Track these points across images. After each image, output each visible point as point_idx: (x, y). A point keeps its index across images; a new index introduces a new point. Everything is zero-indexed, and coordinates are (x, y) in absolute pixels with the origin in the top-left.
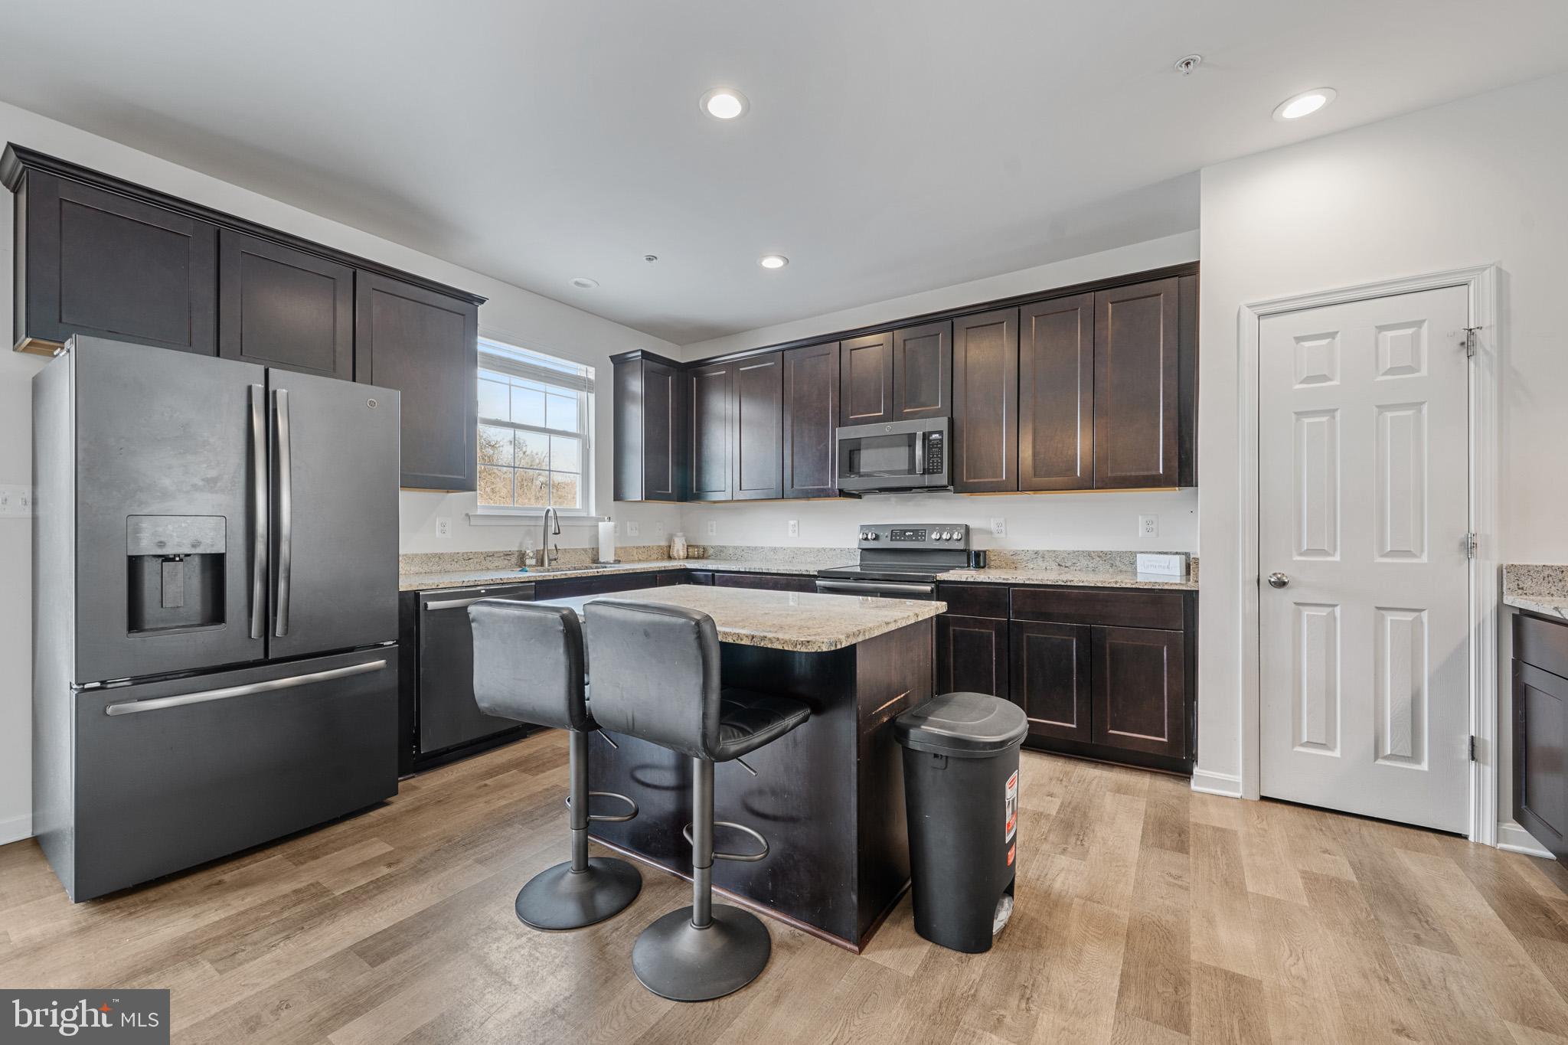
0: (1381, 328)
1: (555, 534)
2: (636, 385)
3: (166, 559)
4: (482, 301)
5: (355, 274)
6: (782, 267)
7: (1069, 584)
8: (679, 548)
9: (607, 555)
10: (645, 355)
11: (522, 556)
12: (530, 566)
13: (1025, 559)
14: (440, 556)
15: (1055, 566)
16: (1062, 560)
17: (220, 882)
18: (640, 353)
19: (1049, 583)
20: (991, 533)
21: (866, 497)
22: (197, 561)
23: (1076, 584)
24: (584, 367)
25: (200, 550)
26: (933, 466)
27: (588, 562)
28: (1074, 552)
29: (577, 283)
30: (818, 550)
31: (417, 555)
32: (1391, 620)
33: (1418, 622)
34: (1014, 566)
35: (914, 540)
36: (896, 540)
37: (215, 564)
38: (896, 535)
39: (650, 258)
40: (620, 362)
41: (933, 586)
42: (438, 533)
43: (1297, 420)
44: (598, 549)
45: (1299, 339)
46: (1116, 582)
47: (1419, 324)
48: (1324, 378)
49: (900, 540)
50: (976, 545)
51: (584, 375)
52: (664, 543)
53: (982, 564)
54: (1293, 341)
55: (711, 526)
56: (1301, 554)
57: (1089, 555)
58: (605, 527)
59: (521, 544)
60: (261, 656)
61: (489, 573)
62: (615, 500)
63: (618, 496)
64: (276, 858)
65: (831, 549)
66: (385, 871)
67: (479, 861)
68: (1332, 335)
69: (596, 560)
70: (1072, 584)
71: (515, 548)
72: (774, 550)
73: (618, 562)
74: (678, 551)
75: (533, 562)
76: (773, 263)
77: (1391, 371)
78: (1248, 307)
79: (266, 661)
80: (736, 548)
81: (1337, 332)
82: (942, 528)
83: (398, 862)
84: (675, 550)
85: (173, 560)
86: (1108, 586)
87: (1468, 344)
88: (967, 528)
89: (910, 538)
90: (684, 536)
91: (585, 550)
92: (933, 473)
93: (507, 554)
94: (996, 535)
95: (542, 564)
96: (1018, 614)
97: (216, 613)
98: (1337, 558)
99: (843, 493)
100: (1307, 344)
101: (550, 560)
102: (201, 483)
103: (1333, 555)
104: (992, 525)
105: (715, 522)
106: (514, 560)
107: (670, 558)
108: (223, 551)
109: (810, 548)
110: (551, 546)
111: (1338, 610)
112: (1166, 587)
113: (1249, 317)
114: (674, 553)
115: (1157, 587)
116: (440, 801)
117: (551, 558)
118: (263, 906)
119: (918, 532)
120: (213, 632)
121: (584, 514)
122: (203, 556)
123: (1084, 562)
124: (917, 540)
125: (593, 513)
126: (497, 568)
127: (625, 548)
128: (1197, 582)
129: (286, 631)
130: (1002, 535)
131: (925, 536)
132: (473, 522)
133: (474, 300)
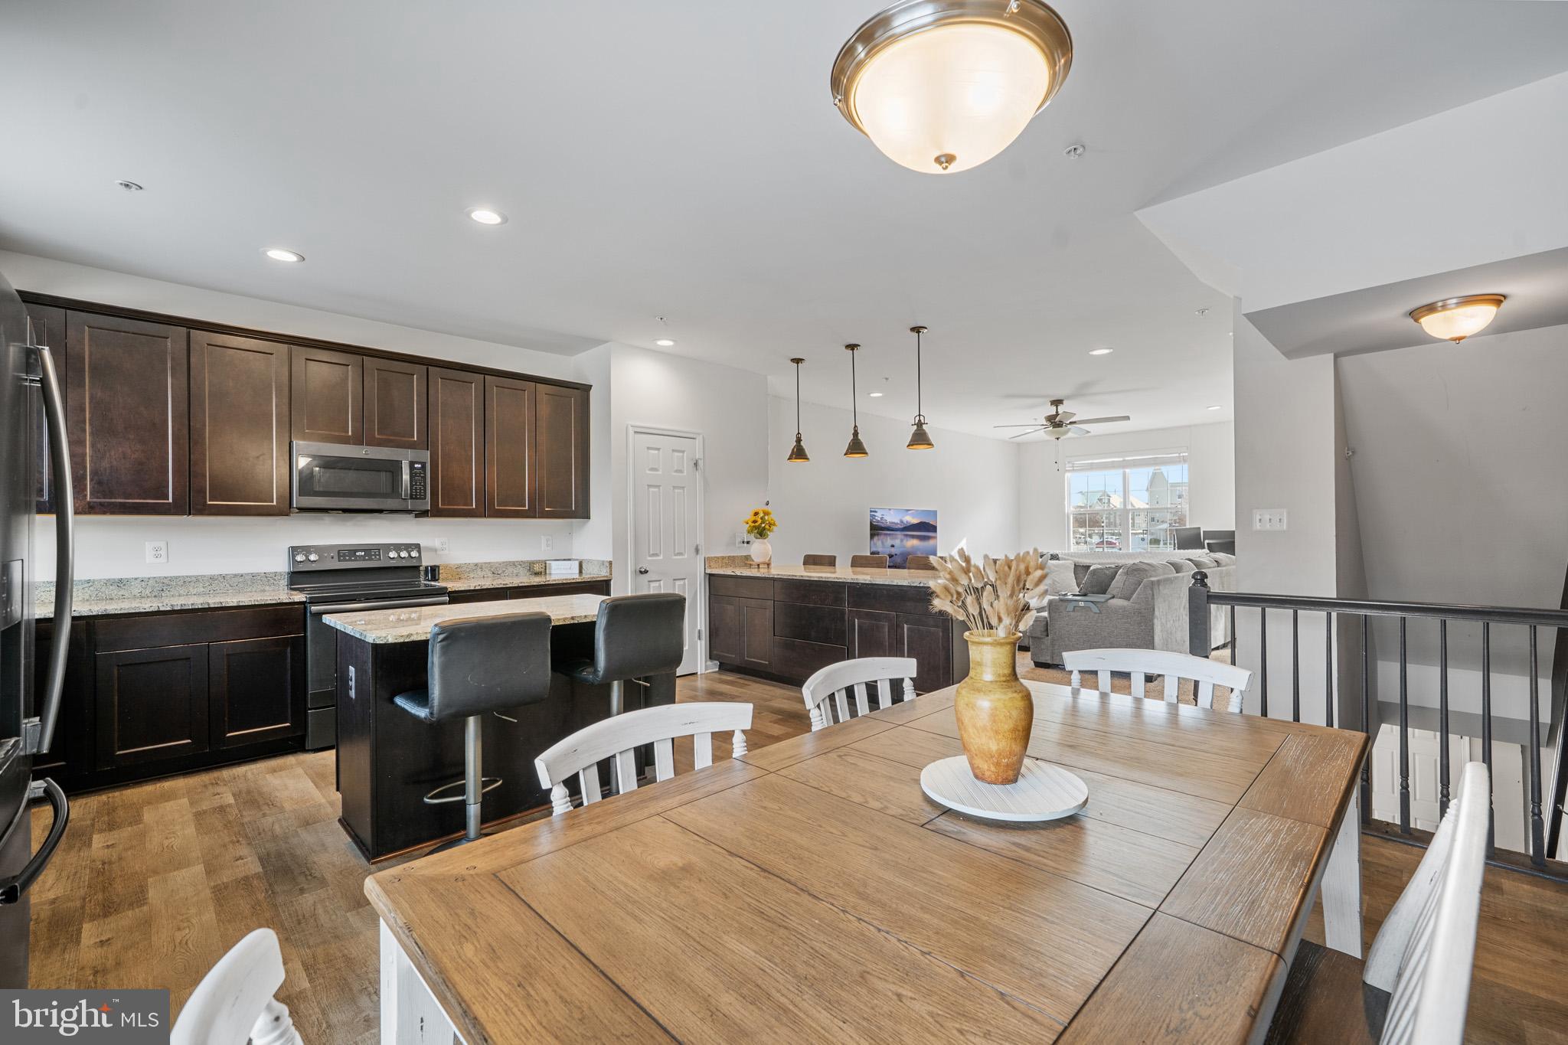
0: (673, 451)
15: (490, 575)
19: (535, 584)
20: (436, 550)
26: (416, 492)
28: (504, 562)
30: (212, 578)
32: (678, 584)
33: (684, 584)
34: (457, 577)
35: (367, 560)
36: (347, 560)
38: (344, 555)
39: (129, 186)
43: (648, 489)
45: (647, 448)
47: (683, 452)
48: (656, 469)
49: (350, 560)
50: (427, 562)
56: (650, 556)
57: (514, 564)
65: (235, 575)
68: (658, 449)
76: (281, 255)
77: (676, 470)
78: (631, 425)
82: (398, 547)
87: (696, 464)
89: (362, 558)
92: (417, 499)
94: (442, 552)
98: (661, 557)
100: (650, 451)
104: (436, 543)
111: (662, 582)
112: (599, 579)
113: (631, 431)
119: (367, 552)
123: (510, 569)
124: (372, 559)
130: (446, 552)
131: (379, 555)
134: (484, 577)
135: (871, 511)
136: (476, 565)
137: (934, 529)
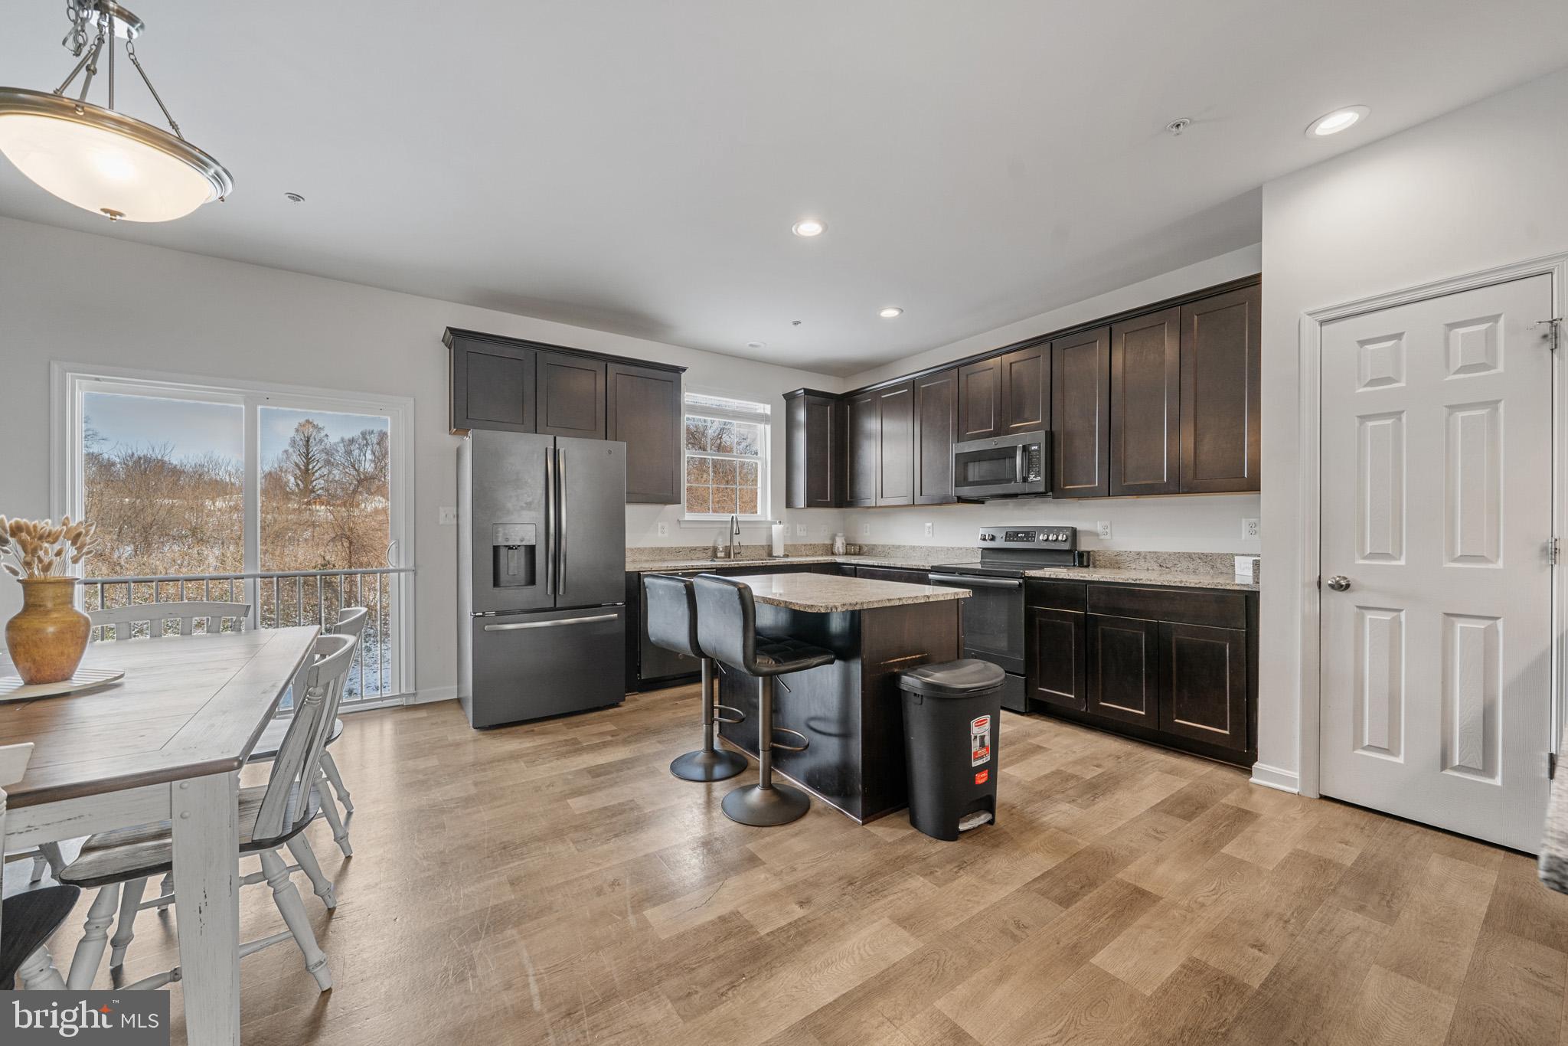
0: (1452, 326)
1: (736, 534)
2: (801, 415)
3: (510, 548)
4: (684, 370)
5: (606, 365)
6: (900, 314)
7: (1138, 582)
8: (839, 545)
9: (778, 550)
10: (807, 392)
11: (715, 550)
12: (721, 558)
13: (1128, 559)
14: (661, 549)
15: (1156, 567)
16: (1162, 561)
17: (533, 731)
18: (802, 391)
20: (1100, 536)
21: (988, 503)
22: (523, 549)
23: (1144, 583)
24: (762, 405)
25: (524, 543)
27: (764, 554)
28: (1175, 553)
29: (751, 345)
30: (948, 549)
31: (646, 548)
32: (1461, 627)
33: (1492, 631)
34: (1119, 566)
35: (1025, 542)
36: (1010, 541)
37: (531, 550)
38: (1010, 536)
39: (796, 323)
40: (790, 398)
41: (1021, 581)
42: (658, 533)
43: (1361, 424)
44: (772, 548)
45: (1363, 343)
46: (1181, 582)
47: (1494, 318)
48: (1389, 380)
49: (1013, 541)
50: (1081, 546)
51: (762, 411)
52: (828, 542)
53: (1085, 564)
54: (1357, 345)
55: (866, 527)
56: (1365, 558)
57: (1190, 557)
58: (777, 529)
59: (715, 541)
60: (553, 606)
61: (693, 561)
62: (787, 507)
63: (789, 504)
64: (558, 724)
65: (959, 548)
66: (609, 738)
67: (659, 742)
68: (1398, 336)
69: (770, 555)
70: (1141, 582)
71: (710, 544)
72: (914, 548)
73: (786, 556)
74: (838, 548)
75: (722, 555)
76: (890, 313)
77: (1463, 369)
78: (1309, 315)
79: (554, 609)
80: (883, 546)
81: (1403, 333)
82: (1050, 530)
83: (618, 735)
84: (836, 548)
85: (512, 548)
86: (1174, 585)
87: (1551, 337)
88: (1074, 532)
89: (1021, 540)
90: (844, 536)
91: (763, 546)
93: (705, 549)
94: (1102, 537)
95: (729, 557)
96: (1094, 608)
97: (531, 580)
98: (1402, 562)
99: (961, 500)
100: (1370, 347)
101: (735, 554)
102: (524, 505)
103: (1400, 559)
104: (1099, 527)
105: (868, 525)
106: (710, 553)
107: (833, 554)
108: (534, 544)
109: (942, 547)
110: (736, 543)
111: (1403, 615)
113: (1310, 325)
114: (836, 550)
115: (1220, 587)
116: (647, 709)
117: (735, 551)
118: (549, 744)
119: (1029, 534)
120: (529, 590)
121: (763, 519)
122: (526, 546)
123: (1185, 564)
124: (1028, 541)
125: (769, 518)
126: (698, 559)
127: (796, 545)
128: (1258, 583)
129: (564, 593)
130: (1108, 537)
131: (1034, 537)
132: (682, 526)
133: (678, 370)
134: (1148, 569)
136: (1139, 554)
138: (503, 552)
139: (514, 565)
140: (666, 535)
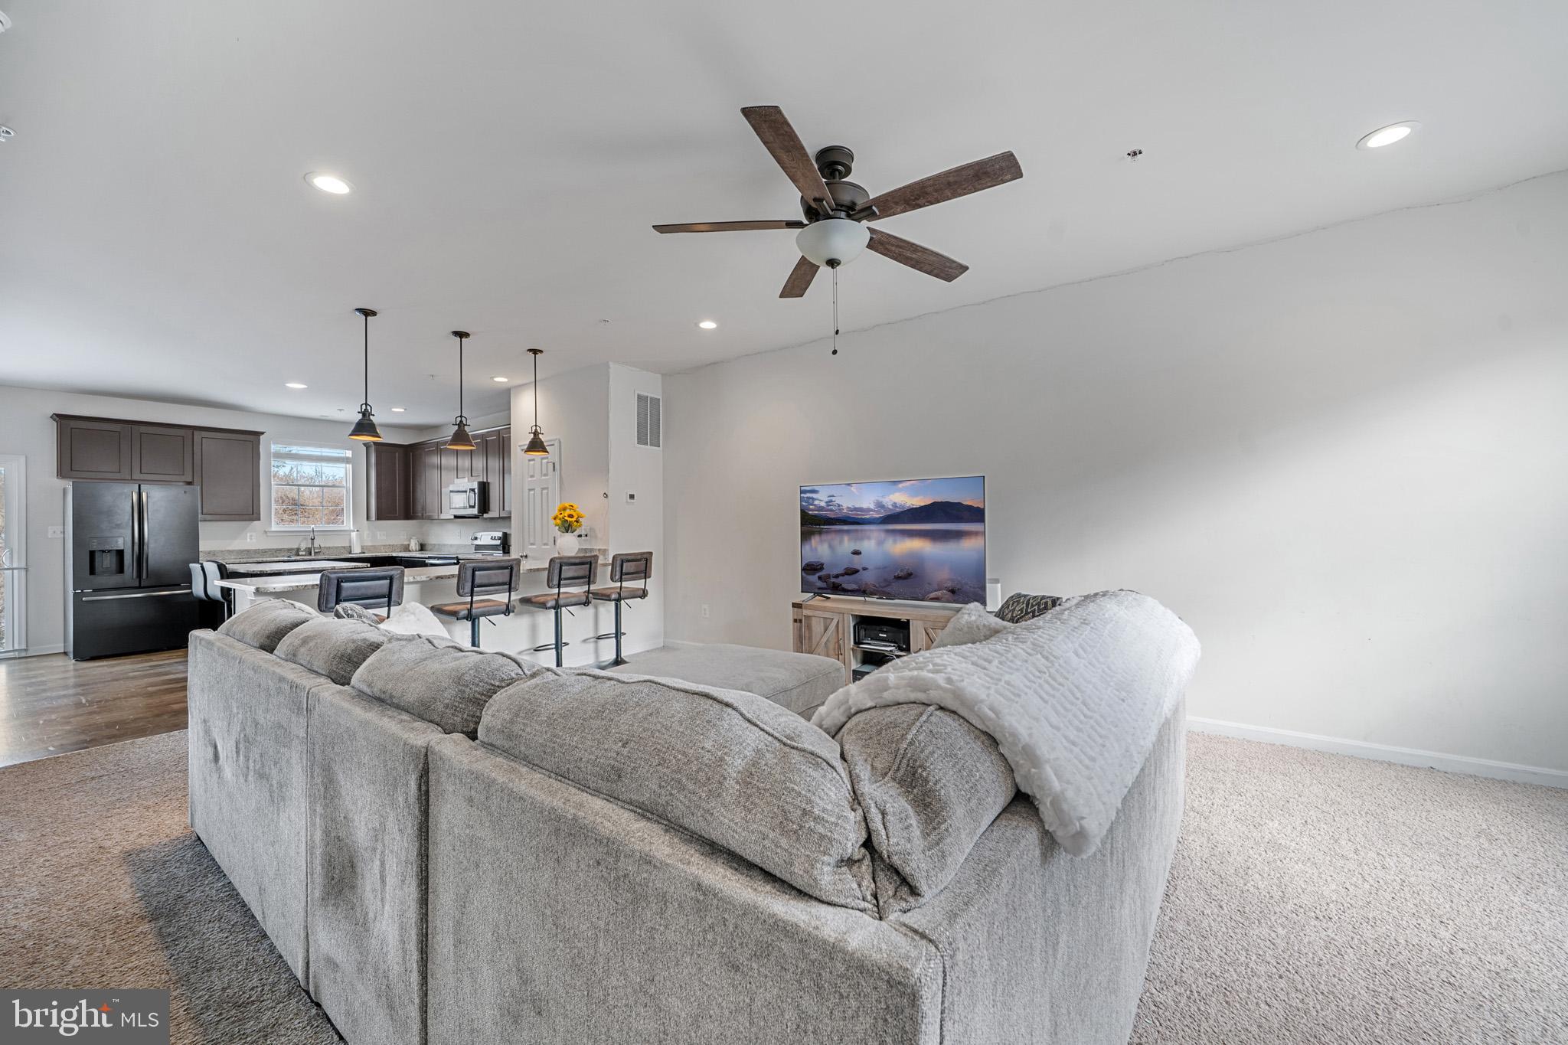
1: (318, 538)
3: (103, 551)
4: (263, 433)
5: (193, 433)
8: (414, 545)
9: (356, 549)
10: (376, 443)
12: (302, 555)
14: (248, 551)
18: (372, 443)
22: (113, 552)
24: (343, 451)
25: (115, 548)
37: (120, 553)
40: (368, 446)
42: (248, 540)
44: (350, 547)
51: (345, 456)
52: (405, 542)
58: (356, 535)
60: (137, 585)
62: (365, 519)
63: (368, 518)
69: (350, 553)
72: (451, 545)
73: (363, 553)
75: (303, 553)
79: (140, 587)
84: (411, 546)
85: (106, 552)
90: (416, 537)
91: (344, 547)
93: (289, 550)
95: (310, 555)
97: (121, 570)
101: (315, 553)
102: (114, 527)
105: (436, 531)
106: (294, 552)
107: (410, 551)
108: (122, 548)
110: (316, 545)
114: (411, 549)
117: (316, 550)
120: (119, 576)
121: (348, 529)
122: (116, 550)
125: (352, 528)
126: (283, 556)
127: (378, 546)
129: (147, 577)
132: (268, 534)
133: (258, 434)
135: (802, 492)
137: (977, 515)
138: (97, 555)
139: (107, 562)
140: (254, 540)
